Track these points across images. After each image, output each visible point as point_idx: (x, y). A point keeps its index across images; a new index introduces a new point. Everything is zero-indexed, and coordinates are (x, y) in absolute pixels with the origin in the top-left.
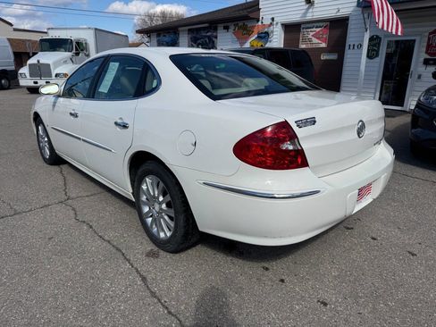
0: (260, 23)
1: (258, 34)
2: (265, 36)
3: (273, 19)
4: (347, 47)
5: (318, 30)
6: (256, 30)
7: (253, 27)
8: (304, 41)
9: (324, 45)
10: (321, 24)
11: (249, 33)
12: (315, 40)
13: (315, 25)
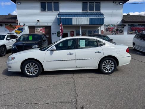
0: (18, 25)
1: (18, 28)
2: (21, 29)
3: (24, 24)
4: (52, 34)
5: (41, 29)
6: (17, 27)
7: (16, 26)
8: (37, 31)
9: (44, 33)
10: (42, 27)
11: (14, 28)
12: (41, 31)
13: (40, 27)
